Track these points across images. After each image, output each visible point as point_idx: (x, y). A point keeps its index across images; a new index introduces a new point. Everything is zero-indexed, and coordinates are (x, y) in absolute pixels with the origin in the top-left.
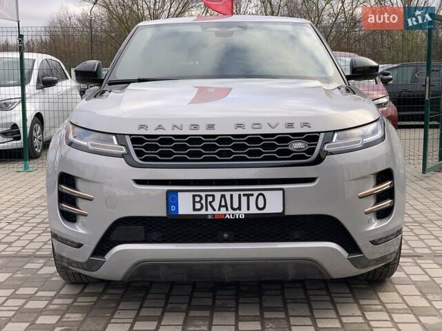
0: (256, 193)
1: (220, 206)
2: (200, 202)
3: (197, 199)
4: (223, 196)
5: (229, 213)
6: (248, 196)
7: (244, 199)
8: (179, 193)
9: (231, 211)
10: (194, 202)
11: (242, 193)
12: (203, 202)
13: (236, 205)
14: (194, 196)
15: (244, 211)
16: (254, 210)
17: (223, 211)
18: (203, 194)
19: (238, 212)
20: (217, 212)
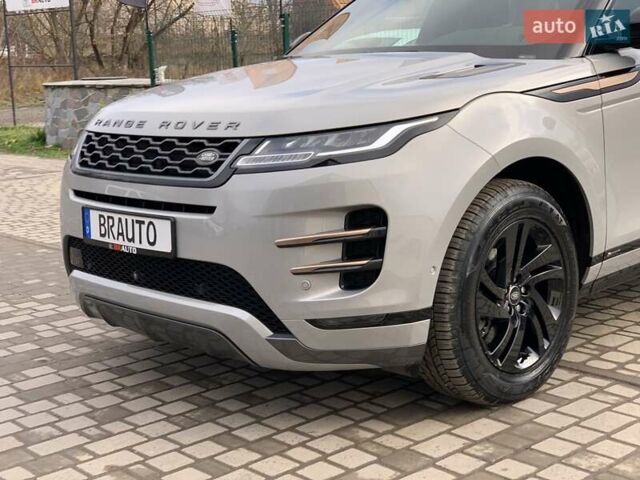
0: (147, 220)
1: (119, 234)
2: (104, 225)
3: (102, 221)
4: (120, 220)
5: (124, 245)
6: (143, 222)
7: (137, 226)
8: (90, 211)
9: (127, 243)
10: (101, 225)
11: (135, 218)
12: (106, 225)
13: (130, 237)
14: (100, 217)
15: (137, 244)
16: (145, 246)
17: (120, 241)
18: (106, 215)
19: (131, 244)
20: (116, 242)
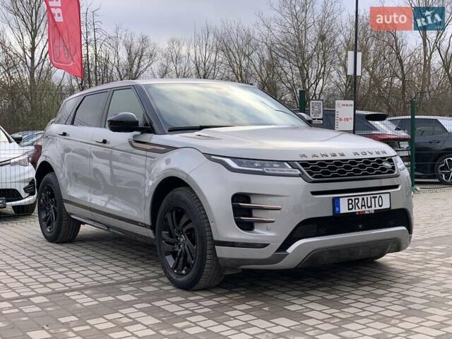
0: (378, 196)
1: (362, 206)
2: (351, 204)
3: (350, 202)
4: (363, 199)
5: (366, 210)
6: (375, 198)
7: (373, 200)
8: (341, 199)
10: (349, 204)
11: (372, 196)
12: (353, 203)
13: (369, 205)
14: (349, 200)
15: (373, 208)
16: (378, 208)
17: (363, 209)
18: (353, 198)
19: (370, 209)
20: (360, 210)
